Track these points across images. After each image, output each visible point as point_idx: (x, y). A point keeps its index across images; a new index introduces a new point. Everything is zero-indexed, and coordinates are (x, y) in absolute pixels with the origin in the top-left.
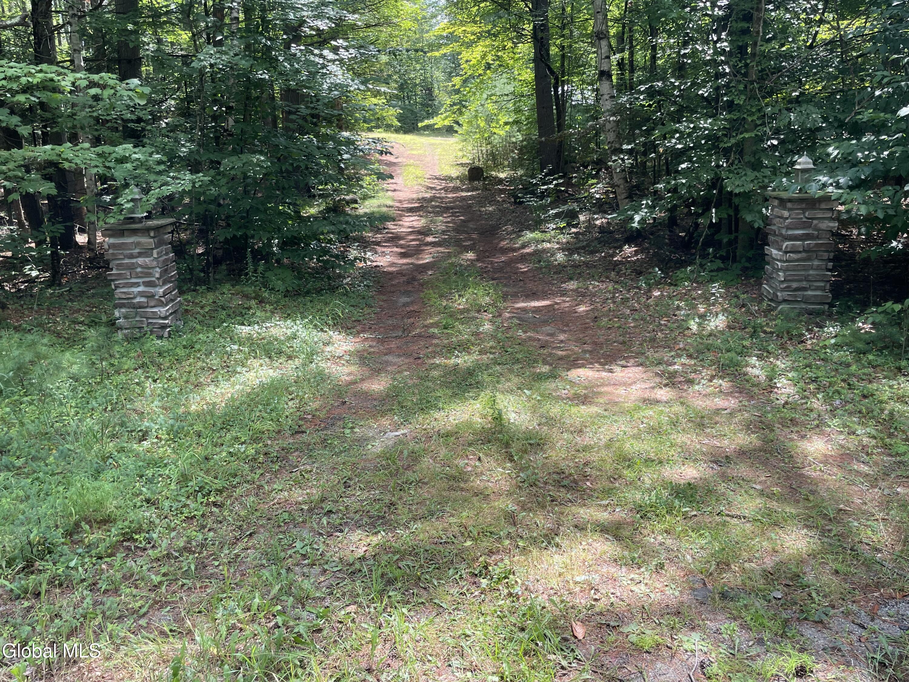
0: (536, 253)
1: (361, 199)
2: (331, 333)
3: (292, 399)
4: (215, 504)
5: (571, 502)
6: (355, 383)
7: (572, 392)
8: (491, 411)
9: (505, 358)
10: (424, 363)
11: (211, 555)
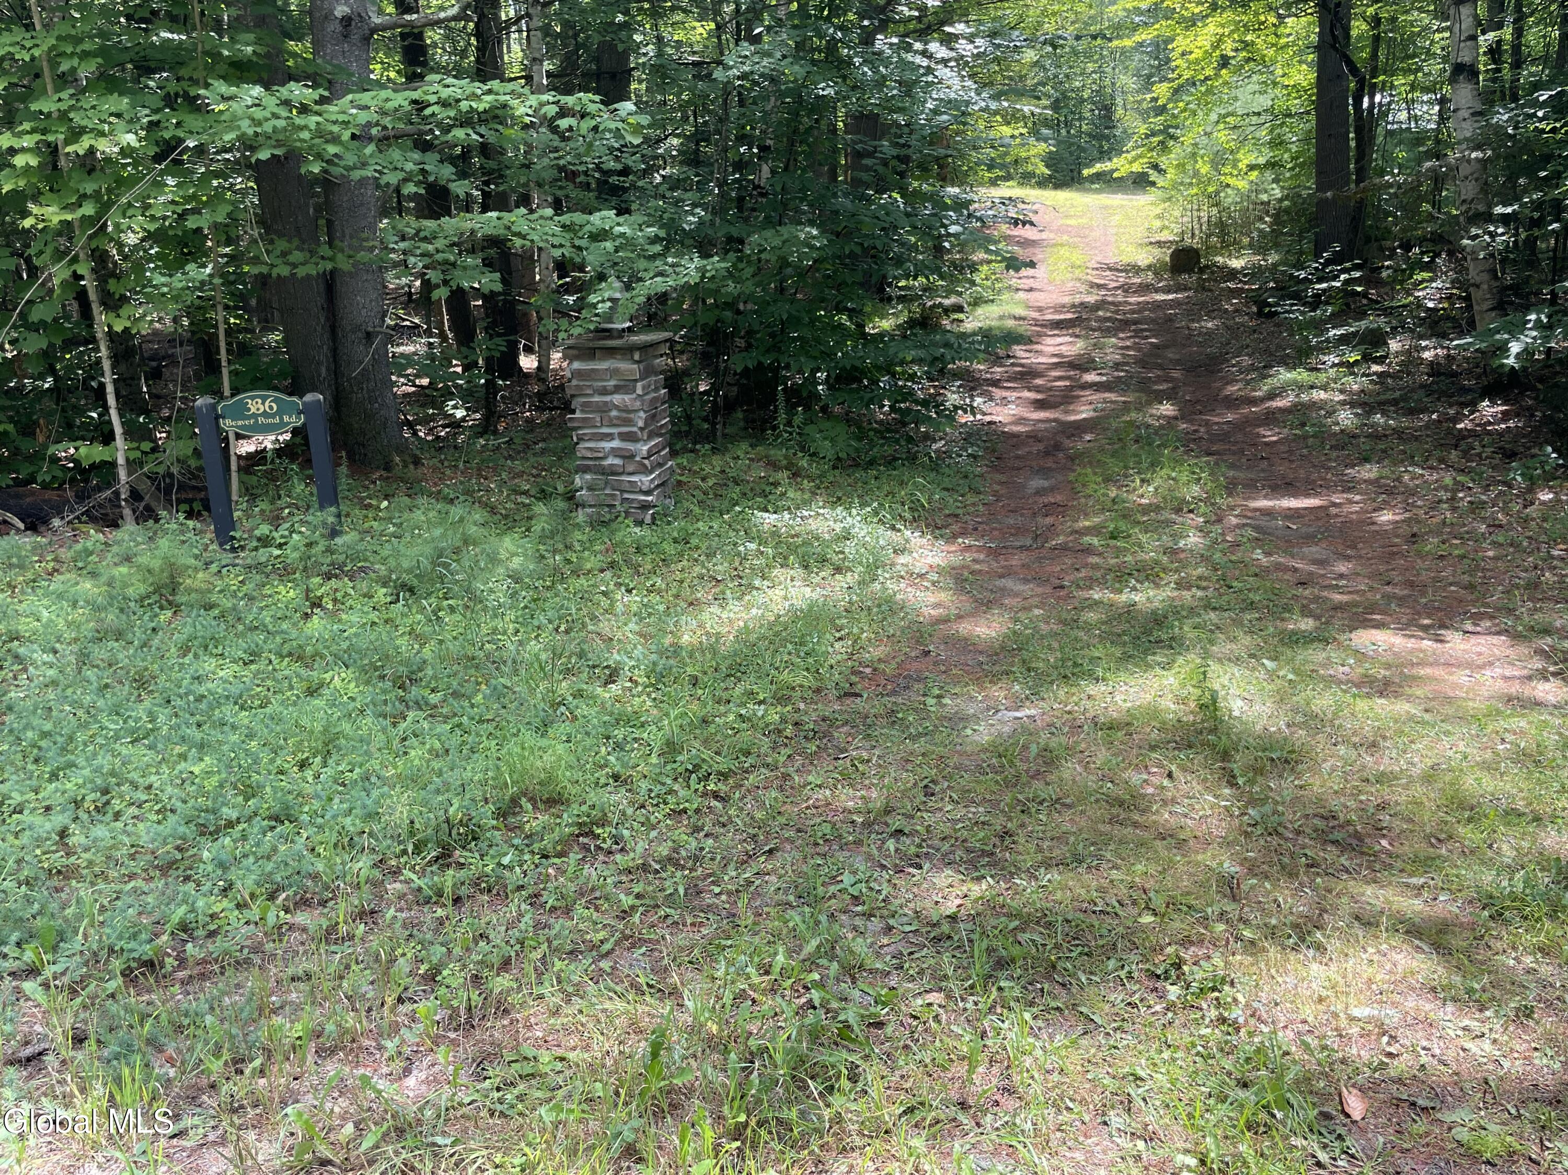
0: (1297, 408)
1: (969, 304)
2: (908, 533)
3: (840, 639)
4: (716, 796)
5: (1347, 871)
6: (946, 620)
7: (1360, 670)
8: (1198, 692)
9: (1225, 598)
10: (1069, 597)
11: (710, 875)
